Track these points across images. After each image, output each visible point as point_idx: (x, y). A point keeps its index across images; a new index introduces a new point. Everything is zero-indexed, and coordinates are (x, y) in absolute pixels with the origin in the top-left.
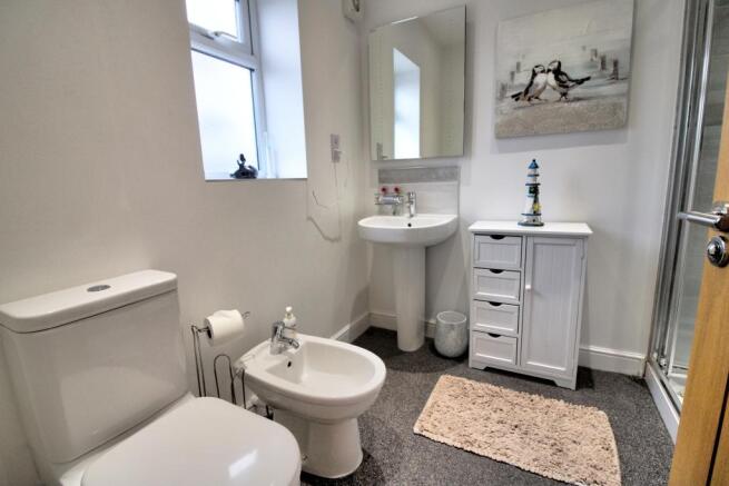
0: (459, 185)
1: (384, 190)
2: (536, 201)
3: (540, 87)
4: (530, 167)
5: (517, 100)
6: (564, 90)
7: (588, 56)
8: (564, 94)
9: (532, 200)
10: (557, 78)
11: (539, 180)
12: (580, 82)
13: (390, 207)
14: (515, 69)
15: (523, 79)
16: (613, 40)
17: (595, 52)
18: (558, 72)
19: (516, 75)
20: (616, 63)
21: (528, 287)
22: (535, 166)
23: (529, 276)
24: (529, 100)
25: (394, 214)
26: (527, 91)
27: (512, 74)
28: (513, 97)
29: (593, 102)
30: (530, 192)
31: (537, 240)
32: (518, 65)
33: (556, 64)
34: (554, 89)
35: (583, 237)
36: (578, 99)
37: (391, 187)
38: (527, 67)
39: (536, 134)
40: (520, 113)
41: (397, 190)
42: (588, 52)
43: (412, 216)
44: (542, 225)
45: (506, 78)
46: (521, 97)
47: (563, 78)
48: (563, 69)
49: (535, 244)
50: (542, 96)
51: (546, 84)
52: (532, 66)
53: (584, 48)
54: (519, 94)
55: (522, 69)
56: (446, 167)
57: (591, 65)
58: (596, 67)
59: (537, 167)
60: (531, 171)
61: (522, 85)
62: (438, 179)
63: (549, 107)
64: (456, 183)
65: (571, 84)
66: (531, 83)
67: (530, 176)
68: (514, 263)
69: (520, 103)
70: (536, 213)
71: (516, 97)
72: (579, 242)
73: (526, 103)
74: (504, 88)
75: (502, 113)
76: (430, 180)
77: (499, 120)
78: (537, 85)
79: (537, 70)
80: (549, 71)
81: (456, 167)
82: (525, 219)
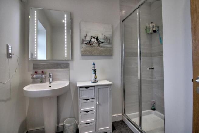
0: (69, 70)
1: (36, 72)
2: (95, 75)
3: (93, 42)
4: (93, 65)
5: (87, 44)
6: (99, 44)
7: (103, 37)
8: (99, 45)
9: (94, 74)
10: (97, 40)
11: (96, 68)
12: (103, 42)
13: (39, 80)
14: (86, 36)
15: (88, 39)
16: (108, 34)
17: (105, 36)
18: (97, 39)
19: (86, 37)
20: (109, 40)
21: (98, 103)
22: (94, 64)
23: (97, 99)
24: (90, 45)
25: (41, 82)
26: (89, 42)
27: (85, 37)
28: (86, 43)
29: (105, 48)
30: (94, 72)
31: (99, 87)
32: (87, 35)
33: (96, 37)
34: (96, 43)
35: (110, 85)
36: (102, 47)
37: (39, 71)
38: (89, 36)
39: (93, 55)
40: (88, 48)
41: (42, 72)
42: (103, 35)
43: (50, 83)
44: (97, 82)
45: (83, 38)
46: (88, 44)
47: (99, 41)
48: (98, 38)
49: (98, 88)
50: (94, 45)
51: (94, 42)
52: (90, 36)
53: (102, 34)
54: (88, 43)
55: (88, 36)
56: (64, 64)
57: (104, 39)
58: (105, 40)
59: (95, 64)
60: (93, 66)
61: (88, 41)
62: (61, 68)
63: (95, 48)
64: (68, 69)
65: (100, 43)
66: (91, 40)
67: (93, 67)
68: (92, 96)
69: (88, 46)
70: (96, 79)
71: (87, 43)
72: (109, 86)
73: (89, 46)
74: (83, 40)
75: (83, 47)
76: (58, 68)
77: (82, 50)
78: (92, 41)
79: (92, 37)
80: (95, 38)
81: (68, 64)
82: (93, 81)
